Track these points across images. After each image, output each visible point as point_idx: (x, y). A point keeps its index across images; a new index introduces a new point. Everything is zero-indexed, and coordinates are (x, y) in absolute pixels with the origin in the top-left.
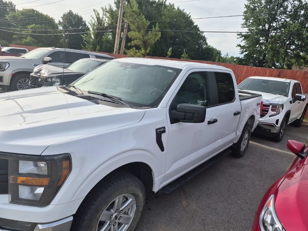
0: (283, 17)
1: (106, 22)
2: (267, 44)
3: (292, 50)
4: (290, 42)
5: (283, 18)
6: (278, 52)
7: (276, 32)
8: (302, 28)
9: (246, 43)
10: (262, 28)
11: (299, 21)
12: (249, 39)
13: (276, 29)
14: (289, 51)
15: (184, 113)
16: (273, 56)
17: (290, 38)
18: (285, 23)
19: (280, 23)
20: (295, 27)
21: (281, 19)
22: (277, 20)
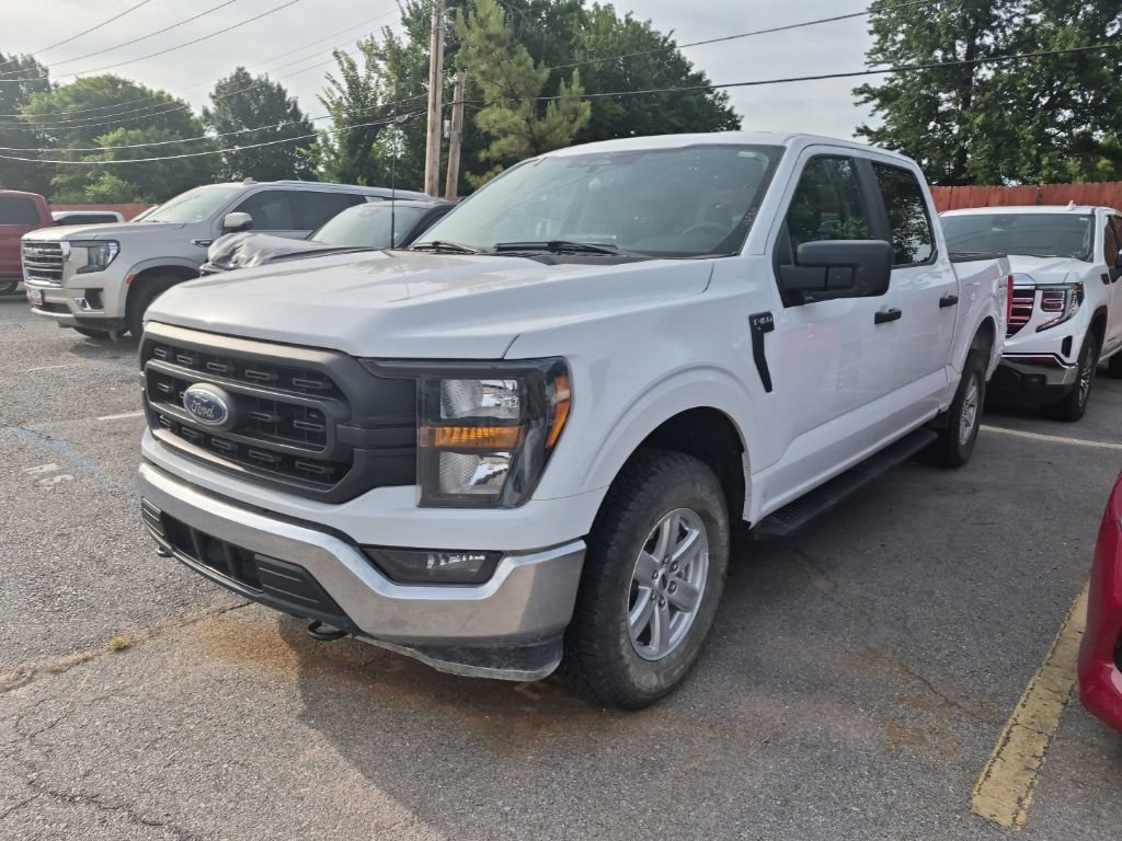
0: (1018, 10)
1: (381, 94)
2: (966, 114)
3: (1063, 127)
4: (1053, 98)
5: (1018, 14)
6: (1013, 140)
7: (996, 65)
8: (1094, 41)
9: (889, 118)
10: (945, 59)
11: (1079, 17)
12: (898, 102)
13: (994, 55)
14: (1053, 131)
15: (824, 269)
16: (995, 156)
17: (1050, 82)
18: (1027, 30)
19: (1009, 32)
20: (1066, 39)
21: (1013, 17)
22: (995, 24)
